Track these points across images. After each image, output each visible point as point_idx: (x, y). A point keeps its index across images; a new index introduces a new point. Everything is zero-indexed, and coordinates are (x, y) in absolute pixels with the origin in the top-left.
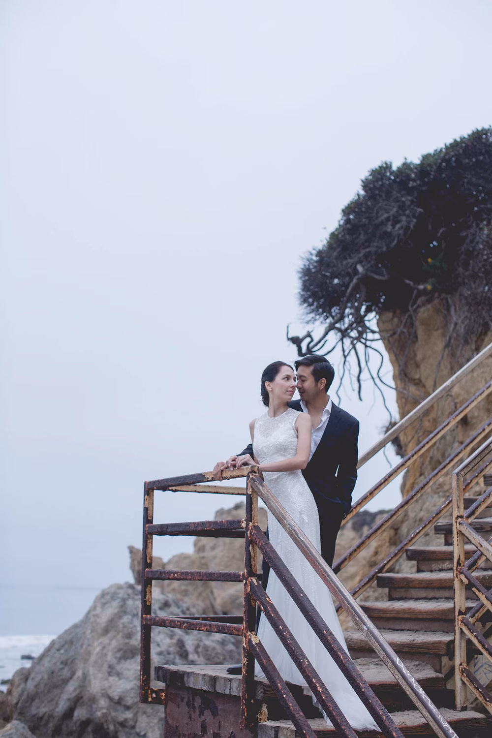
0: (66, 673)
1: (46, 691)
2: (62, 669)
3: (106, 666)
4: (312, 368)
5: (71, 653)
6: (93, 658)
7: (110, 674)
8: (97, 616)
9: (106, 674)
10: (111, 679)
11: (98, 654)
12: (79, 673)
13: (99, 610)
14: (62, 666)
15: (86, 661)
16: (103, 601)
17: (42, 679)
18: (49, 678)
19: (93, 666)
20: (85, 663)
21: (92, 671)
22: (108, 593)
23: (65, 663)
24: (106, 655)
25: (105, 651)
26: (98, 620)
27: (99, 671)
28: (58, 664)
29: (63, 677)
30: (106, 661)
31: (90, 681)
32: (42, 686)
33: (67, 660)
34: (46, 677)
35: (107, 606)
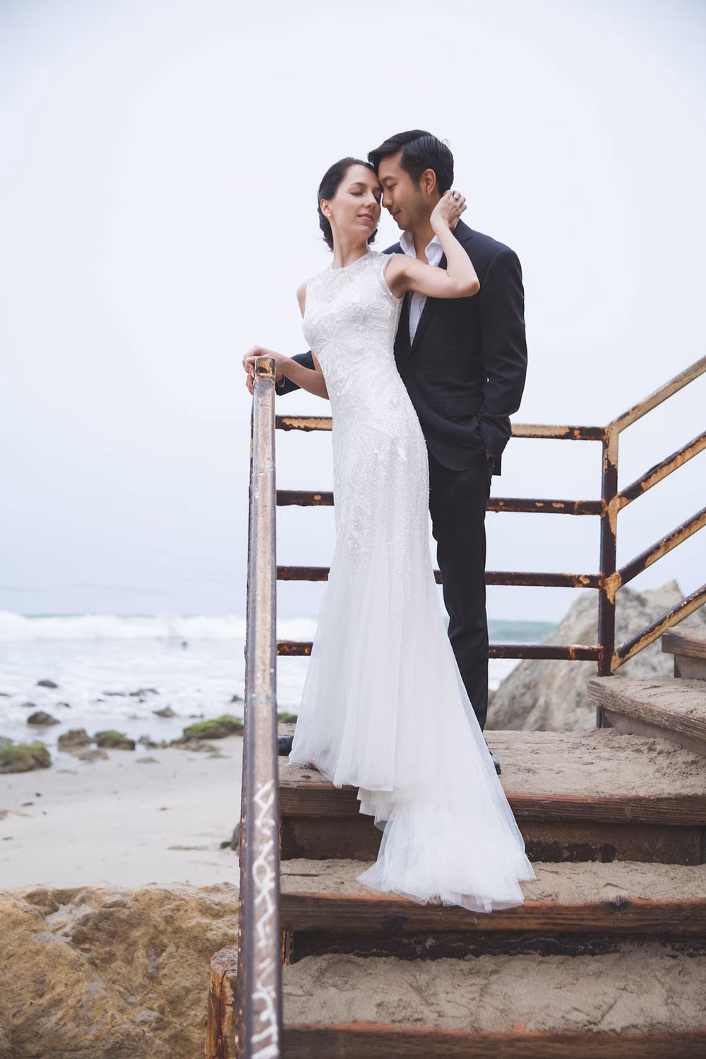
0: (528, 700)
1: (506, 721)
2: (523, 694)
3: (573, 693)
4: (399, 157)
5: (536, 674)
6: (557, 683)
7: (578, 704)
8: (569, 628)
9: (574, 705)
10: (579, 711)
11: (563, 677)
12: (541, 701)
13: (573, 619)
14: (524, 690)
15: (550, 685)
16: (580, 608)
17: (502, 705)
18: (509, 705)
19: (557, 693)
20: (548, 689)
21: (555, 699)
22: (586, 599)
23: (527, 687)
24: (574, 679)
25: (573, 674)
26: (570, 633)
27: (565, 699)
28: (521, 687)
29: (525, 705)
30: (574, 687)
31: (552, 712)
32: (501, 714)
33: (530, 682)
34: (506, 703)
35: (584, 614)
